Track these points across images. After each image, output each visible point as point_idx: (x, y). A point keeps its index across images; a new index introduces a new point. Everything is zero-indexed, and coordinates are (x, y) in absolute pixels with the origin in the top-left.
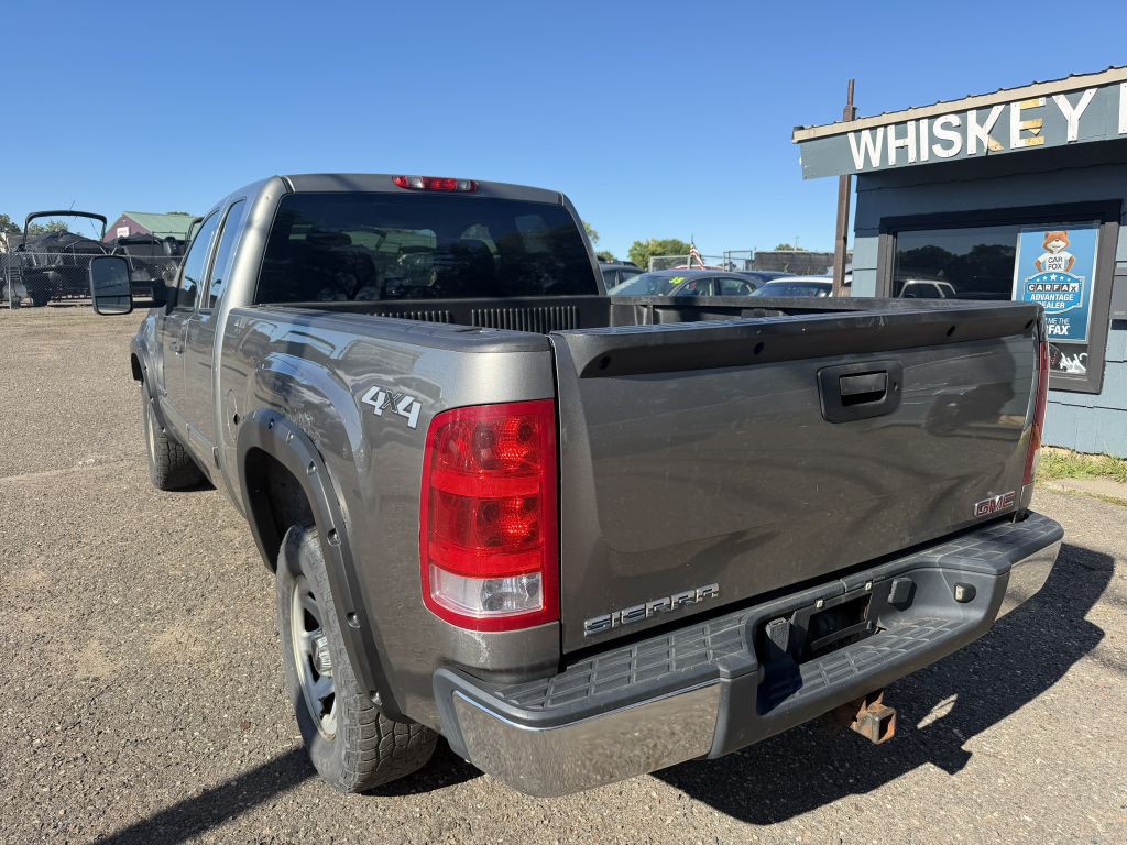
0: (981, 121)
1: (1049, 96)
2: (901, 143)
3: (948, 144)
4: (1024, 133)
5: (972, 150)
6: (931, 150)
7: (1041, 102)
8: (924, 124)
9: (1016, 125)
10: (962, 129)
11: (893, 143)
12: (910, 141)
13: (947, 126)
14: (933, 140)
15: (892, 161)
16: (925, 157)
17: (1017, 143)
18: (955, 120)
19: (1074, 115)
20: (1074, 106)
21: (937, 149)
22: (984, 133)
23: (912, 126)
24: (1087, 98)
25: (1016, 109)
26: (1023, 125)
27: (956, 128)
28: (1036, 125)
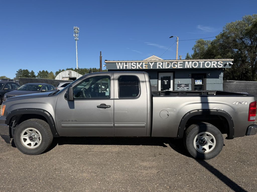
0: (139, 64)
2: (126, 66)
3: (134, 67)
5: (138, 68)
6: (131, 67)
7: (147, 63)
8: (130, 63)
10: (136, 65)
11: (125, 66)
12: (128, 65)
13: (134, 64)
14: (131, 66)
15: (124, 68)
17: (144, 68)
19: (152, 65)
20: (152, 64)
21: (132, 67)
22: (139, 66)
23: (128, 63)
24: (153, 63)
25: (144, 63)
26: (145, 66)
27: (135, 65)
28: (147, 66)
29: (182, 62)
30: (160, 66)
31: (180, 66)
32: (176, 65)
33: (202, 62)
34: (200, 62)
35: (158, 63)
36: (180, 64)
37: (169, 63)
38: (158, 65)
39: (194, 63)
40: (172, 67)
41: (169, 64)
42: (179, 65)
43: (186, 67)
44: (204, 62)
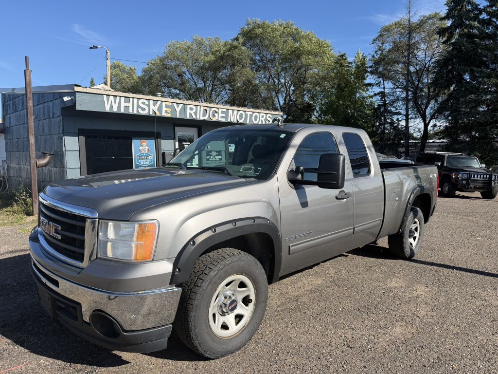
0: (154, 105)
1: (172, 103)
2: (127, 104)
3: (143, 109)
4: (166, 112)
5: (151, 113)
6: (137, 110)
7: (171, 104)
8: (135, 100)
9: (164, 109)
10: (148, 106)
11: (123, 104)
12: (130, 105)
13: (143, 103)
14: (138, 106)
15: (122, 111)
16: (135, 112)
17: (164, 114)
18: (146, 102)
19: (178, 110)
20: (178, 107)
21: (140, 110)
22: (155, 108)
23: (131, 99)
24: (181, 106)
25: (164, 104)
26: (166, 109)
27: (146, 105)
28: (169, 110)
29: (225, 110)
30: (192, 112)
31: (222, 117)
32: (216, 115)
33: (249, 113)
34: (247, 113)
35: (189, 107)
36: (222, 112)
37: (206, 108)
38: (189, 111)
39: (240, 112)
40: (211, 117)
41: (206, 110)
42: (220, 115)
43: (229, 120)
44: (251, 113)
